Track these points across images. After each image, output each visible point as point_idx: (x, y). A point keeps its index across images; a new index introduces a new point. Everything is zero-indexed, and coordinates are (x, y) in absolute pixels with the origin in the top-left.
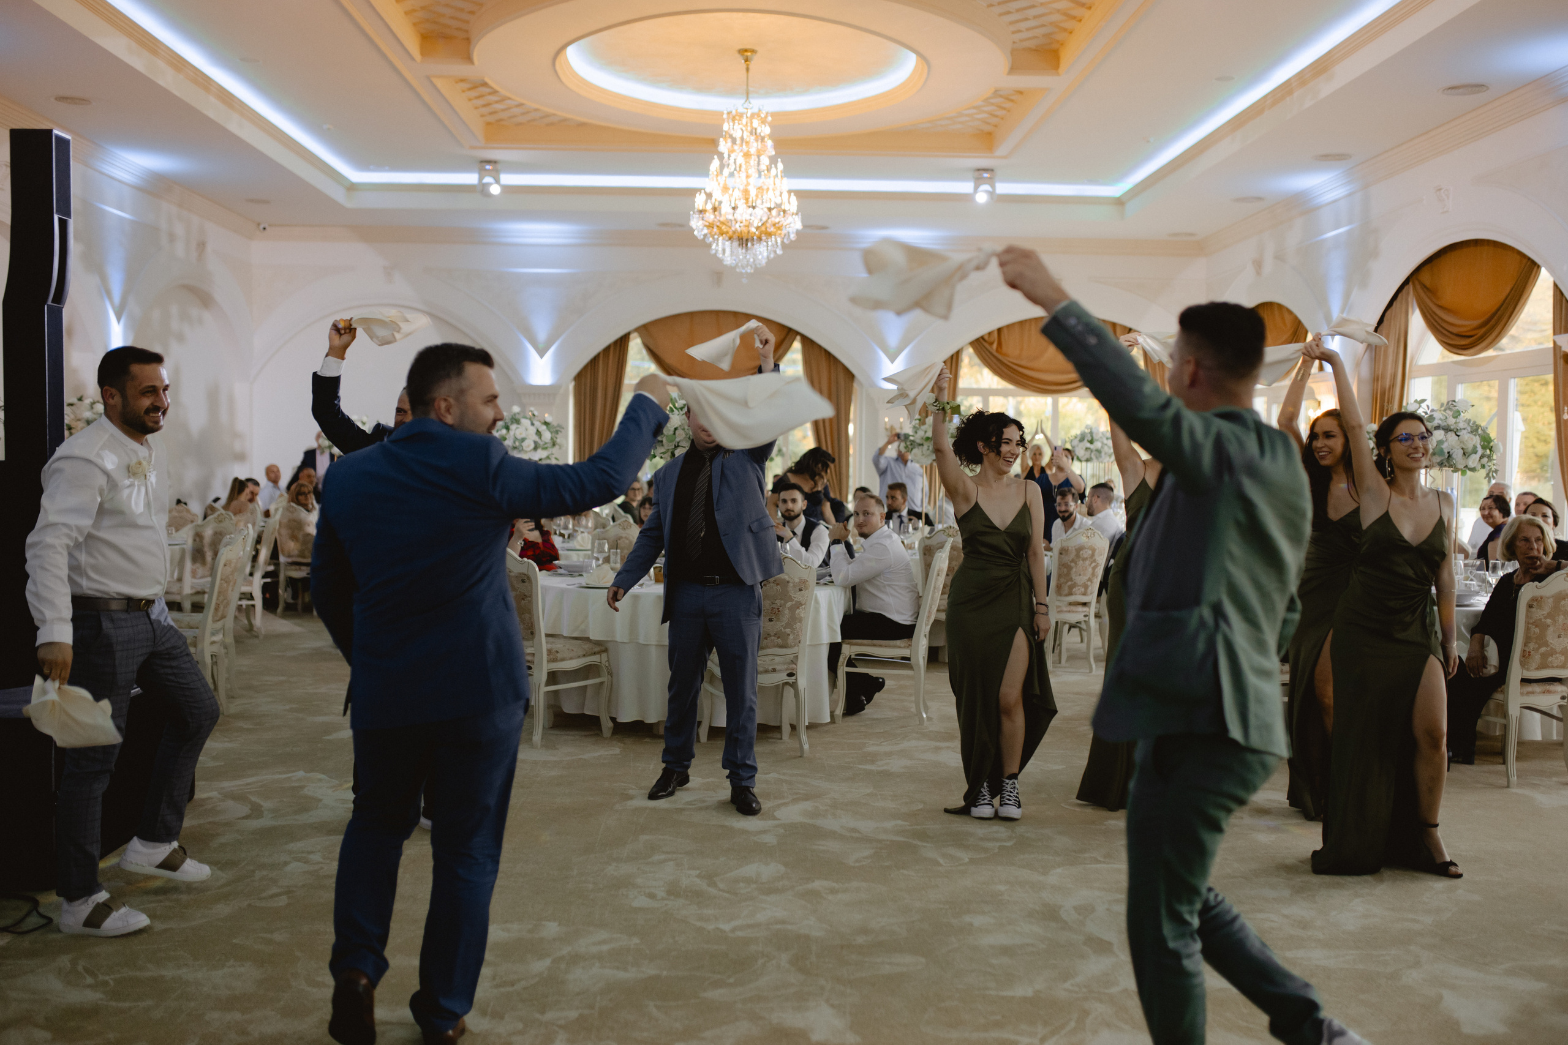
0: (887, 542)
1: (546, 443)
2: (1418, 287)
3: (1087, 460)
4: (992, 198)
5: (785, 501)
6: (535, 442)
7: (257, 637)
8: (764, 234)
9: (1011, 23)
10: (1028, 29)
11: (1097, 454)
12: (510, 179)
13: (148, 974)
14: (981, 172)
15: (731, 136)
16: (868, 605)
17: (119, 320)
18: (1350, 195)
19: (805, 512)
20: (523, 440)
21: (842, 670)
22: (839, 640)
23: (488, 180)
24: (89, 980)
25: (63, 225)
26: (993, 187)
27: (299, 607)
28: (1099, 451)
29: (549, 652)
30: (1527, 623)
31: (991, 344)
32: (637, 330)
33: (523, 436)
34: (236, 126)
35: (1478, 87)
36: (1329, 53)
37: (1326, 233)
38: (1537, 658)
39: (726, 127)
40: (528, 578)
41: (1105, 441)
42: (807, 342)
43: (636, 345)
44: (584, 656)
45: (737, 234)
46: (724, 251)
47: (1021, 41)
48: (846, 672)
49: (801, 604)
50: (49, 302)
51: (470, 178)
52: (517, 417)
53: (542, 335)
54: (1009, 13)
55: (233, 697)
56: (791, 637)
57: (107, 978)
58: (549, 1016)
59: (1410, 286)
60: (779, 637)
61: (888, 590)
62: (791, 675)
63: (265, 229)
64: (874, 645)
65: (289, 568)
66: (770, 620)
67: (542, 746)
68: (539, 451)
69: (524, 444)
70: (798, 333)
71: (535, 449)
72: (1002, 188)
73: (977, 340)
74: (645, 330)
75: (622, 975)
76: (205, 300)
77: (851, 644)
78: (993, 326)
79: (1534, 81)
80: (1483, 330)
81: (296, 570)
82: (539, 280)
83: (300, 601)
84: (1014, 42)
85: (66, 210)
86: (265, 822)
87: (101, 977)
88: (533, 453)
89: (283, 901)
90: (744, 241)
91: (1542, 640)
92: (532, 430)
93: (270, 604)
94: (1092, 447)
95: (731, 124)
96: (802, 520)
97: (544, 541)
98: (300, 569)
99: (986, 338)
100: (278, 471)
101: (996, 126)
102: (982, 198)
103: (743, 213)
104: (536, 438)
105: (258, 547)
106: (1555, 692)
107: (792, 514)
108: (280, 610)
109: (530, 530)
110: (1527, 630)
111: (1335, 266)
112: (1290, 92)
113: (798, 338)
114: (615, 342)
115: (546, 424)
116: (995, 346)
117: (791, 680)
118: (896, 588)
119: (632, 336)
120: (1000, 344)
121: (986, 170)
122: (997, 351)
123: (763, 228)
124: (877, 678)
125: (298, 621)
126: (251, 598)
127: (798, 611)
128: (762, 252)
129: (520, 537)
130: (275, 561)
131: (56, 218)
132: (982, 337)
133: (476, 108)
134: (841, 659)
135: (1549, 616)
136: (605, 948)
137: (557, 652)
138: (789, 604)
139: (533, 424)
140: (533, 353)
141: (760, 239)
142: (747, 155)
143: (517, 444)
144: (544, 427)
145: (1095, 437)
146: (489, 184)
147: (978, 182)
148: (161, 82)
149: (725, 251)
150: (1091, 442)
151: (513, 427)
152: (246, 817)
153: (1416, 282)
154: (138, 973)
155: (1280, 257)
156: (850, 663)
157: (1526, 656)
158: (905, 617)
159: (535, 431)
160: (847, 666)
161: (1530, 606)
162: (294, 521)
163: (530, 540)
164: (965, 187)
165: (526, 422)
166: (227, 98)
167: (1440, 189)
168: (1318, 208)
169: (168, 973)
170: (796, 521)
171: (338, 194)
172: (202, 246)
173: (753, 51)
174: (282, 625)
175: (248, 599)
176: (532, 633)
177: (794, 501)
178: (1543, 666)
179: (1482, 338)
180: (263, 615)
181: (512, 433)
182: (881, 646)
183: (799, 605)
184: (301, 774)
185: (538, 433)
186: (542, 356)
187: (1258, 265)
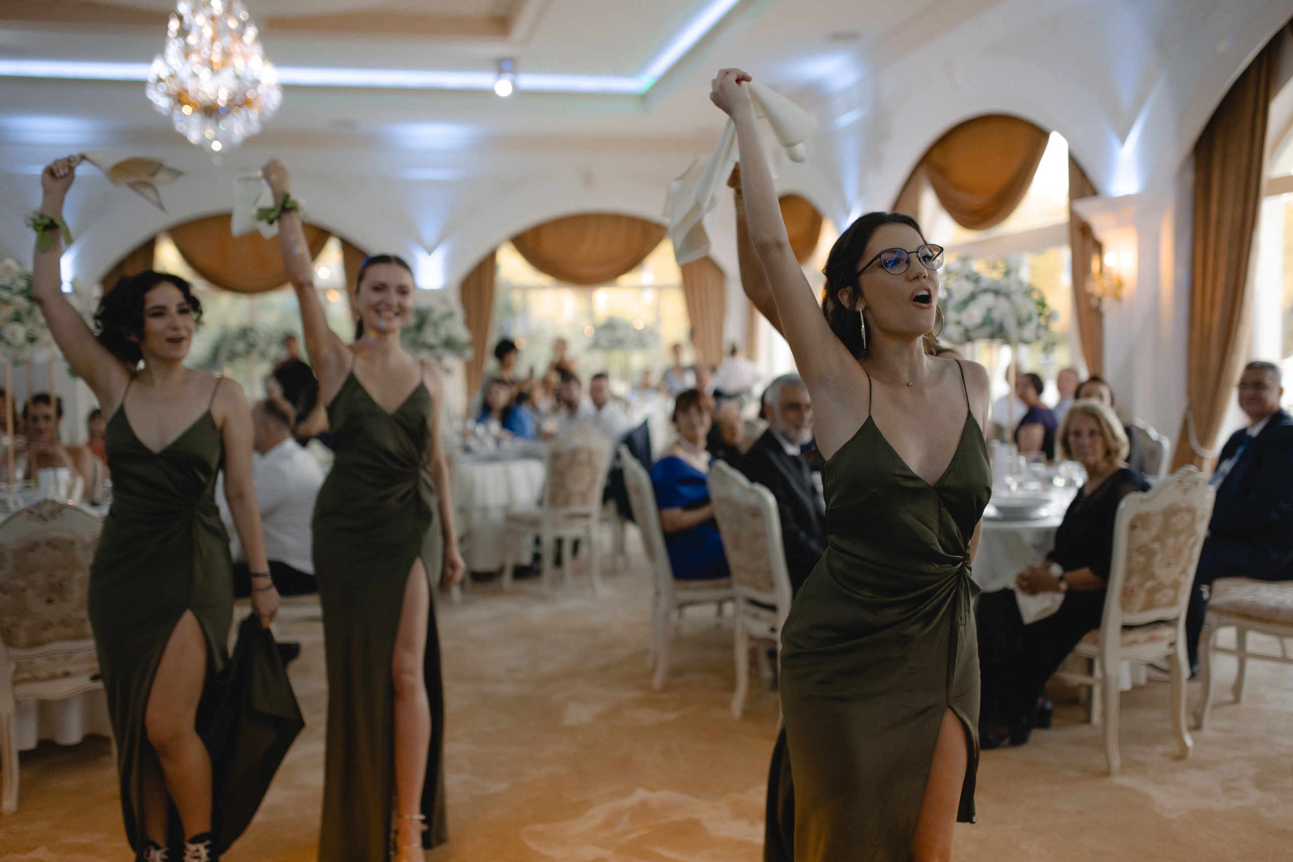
2: (929, 168)
4: (514, 91)
14: (500, 62)
18: (860, 80)
26: (515, 79)
30: (1130, 551)
37: (839, 120)
38: (1141, 597)
42: (344, 243)
59: (923, 168)
72: (528, 81)
73: (517, 235)
91: (1147, 572)
99: (527, 233)
102: (504, 90)
106: (1160, 639)
110: (1129, 559)
111: (849, 151)
113: (333, 239)
119: (161, 239)
120: (538, 240)
121: (505, 59)
122: (534, 247)
132: (523, 233)
135: (1157, 538)
147: (499, 73)
153: (929, 163)
157: (1127, 594)
161: (1133, 527)
164: (487, 79)
168: (832, 95)
178: (1149, 605)
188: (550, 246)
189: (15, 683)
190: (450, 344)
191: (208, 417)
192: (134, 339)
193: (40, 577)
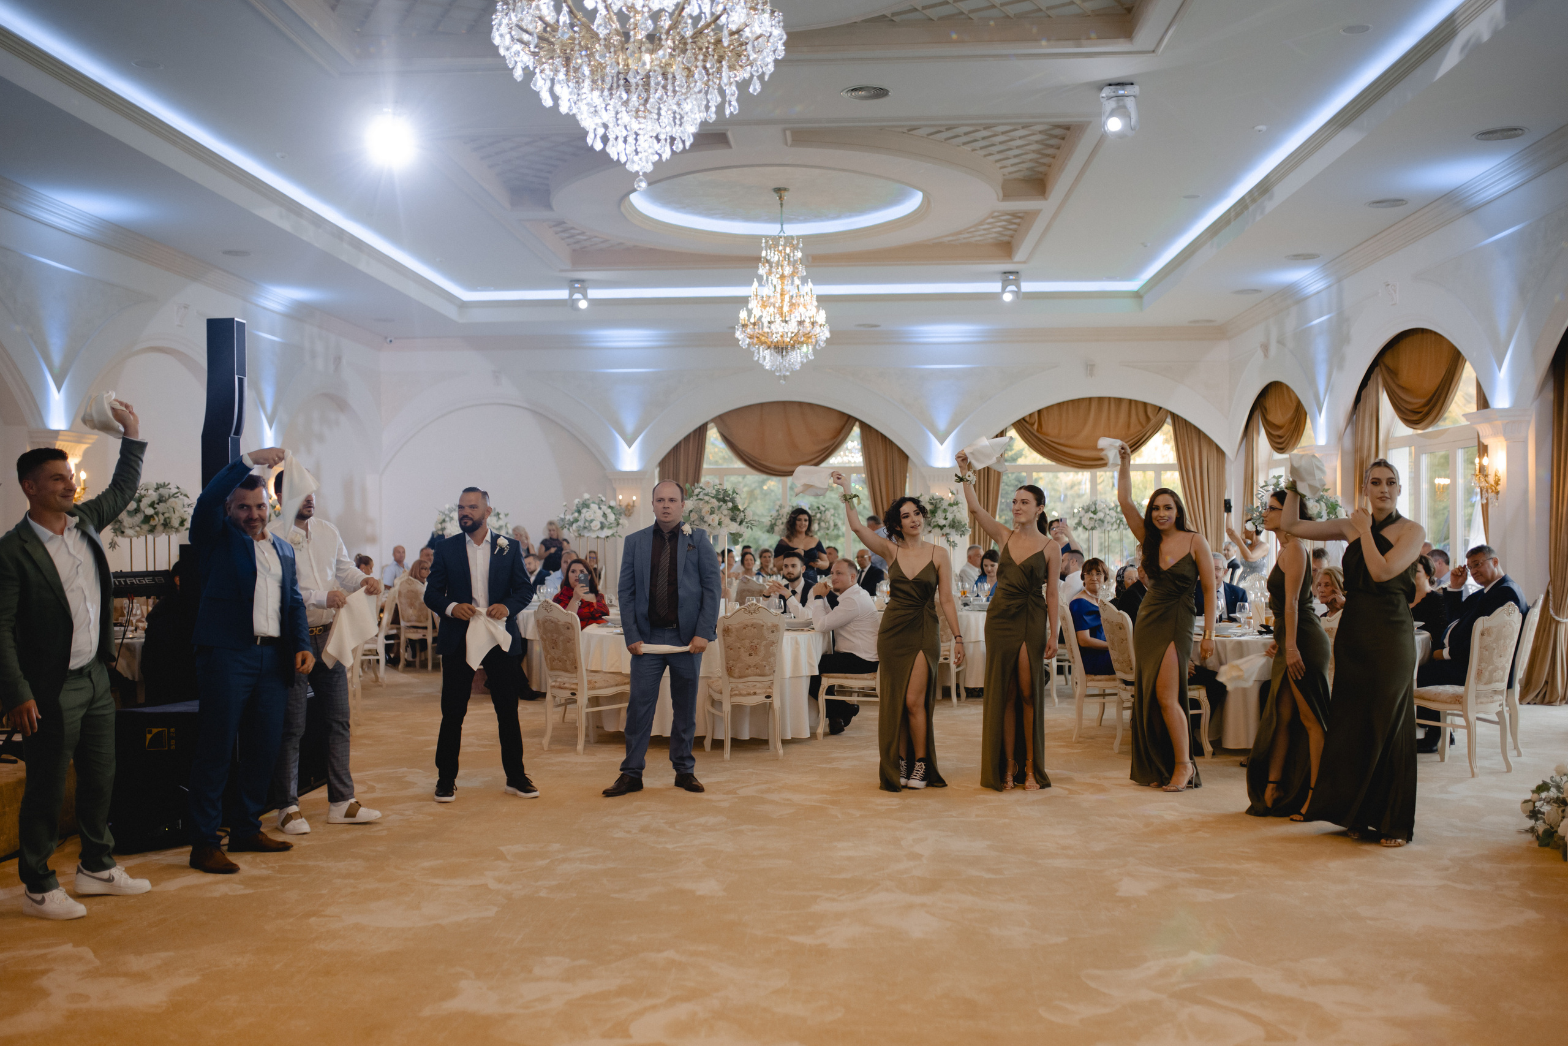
0: (855, 597)
1: (611, 524)
2: (1383, 368)
3: (1093, 529)
4: (1018, 297)
5: (786, 566)
6: (602, 523)
7: (381, 686)
8: (795, 343)
9: (997, 161)
10: (1012, 165)
11: (1100, 522)
12: (594, 293)
13: (299, 864)
14: (1007, 275)
15: (768, 261)
16: (843, 647)
17: (271, 427)
18: (1329, 287)
19: (804, 575)
20: (592, 521)
21: (823, 697)
22: (817, 673)
23: (577, 296)
24: (263, 866)
25: (241, 381)
26: (1019, 287)
27: (417, 663)
28: (1102, 521)
29: (589, 682)
31: (1033, 424)
32: (713, 420)
33: (592, 518)
34: (364, 265)
35: (1397, 202)
36: (1267, 177)
37: (1311, 322)
39: (764, 254)
40: (572, 626)
41: (1108, 512)
42: (866, 428)
43: (713, 435)
44: (617, 685)
45: (774, 344)
46: (764, 358)
47: (1010, 173)
48: (826, 700)
49: (774, 643)
50: (232, 435)
51: (563, 294)
52: (588, 502)
53: (630, 428)
54: (991, 154)
55: (359, 725)
56: (767, 668)
57: (274, 865)
58: (539, 883)
59: (1377, 370)
60: (757, 668)
61: (857, 634)
62: (768, 697)
63: (391, 341)
64: (847, 678)
65: (408, 631)
66: (750, 655)
67: (584, 754)
68: (605, 530)
69: (592, 525)
70: (856, 420)
71: (602, 527)
72: (1027, 287)
73: (1019, 421)
74: (721, 420)
75: (593, 867)
76: (340, 404)
77: (829, 677)
78: (1034, 408)
79: (1442, 197)
80: (1427, 409)
81: (414, 632)
82: (626, 379)
83: (417, 660)
84: (1004, 175)
85: (243, 372)
86: (377, 794)
87: (270, 865)
88: (600, 531)
89: (385, 833)
90: (781, 349)
92: (600, 513)
93: (393, 662)
94: (1095, 517)
95: (769, 251)
96: (802, 582)
97: (598, 601)
98: (417, 632)
99: (1027, 419)
100: (404, 552)
101: (1012, 237)
102: (1008, 297)
103: (778, 328)
104: (603, 520)
105: (382, 615)
107: (792, 576)
108: (401, 665)
109: (585, 593)
111: (1320, 349)
112: (1246, 207)
113: (857, 423)
114: (695, 431)
115: (611, 507)
116: (1036, 426)
117: (768, 701)
118: (863, 632)
119: (709, 426)
120: (1040, 424)
121: (1011, 273)
122: (1038, 431)
123: (795, 338)
124: (854, 705)
125: (416, 675)
126: (377, 654)
127: (771, 648)
128: (797, 358)
129: (578, 598)
130: (398, 626)
131: (236, 377)
132: (1024, 419)
133: (563, 239)
134: (821, 689)
136: (586, 855)
137: (596, 682)
138: (764, 643)
139: (600, 508)
140: (622, 444)
141: (793, 347)
142: (782, 277)
143: (587, 524)
144: (610, 510)
145: (1098, 509)
146: (578, 300)
147: (1006, 283)
148: (305, 238)
149: (767, 359)
150: (1095, 513)
151: (584, 511)
152: (364, 792)
153: (1382, 365)
154: (293, 863)
155: (1281, 342)
156: (830, 690)
158: (871, 656)
159: (602, 513)
160: (826, 694)
162: (412, 591)
163: (587, 600)
164: (995, 287)
165: (594, 507)
166: (357, 244)
167: (1388, 285)
168: (1306, 298)
169: (311, 863)
170: (796, 583)
171: (452, 312)
172: (338, 360)
173: (785, 189)
174: (400, 677)
175: (374, 655)
176: (576, 668)
177: (793, 566)
179: (1428, 414)
180: (386, 669)
181: (583, 516)
182: (852, 678)
183: (772, 643)
184: (405, 769)
185: (605, 515)
186: (630, 447)
187: (1265, 348)
188: (1052, 429)
189: (731, 696)
190: (955, 525)
191: (932, 563)
192: (899, 529)
193: (747, 642)
